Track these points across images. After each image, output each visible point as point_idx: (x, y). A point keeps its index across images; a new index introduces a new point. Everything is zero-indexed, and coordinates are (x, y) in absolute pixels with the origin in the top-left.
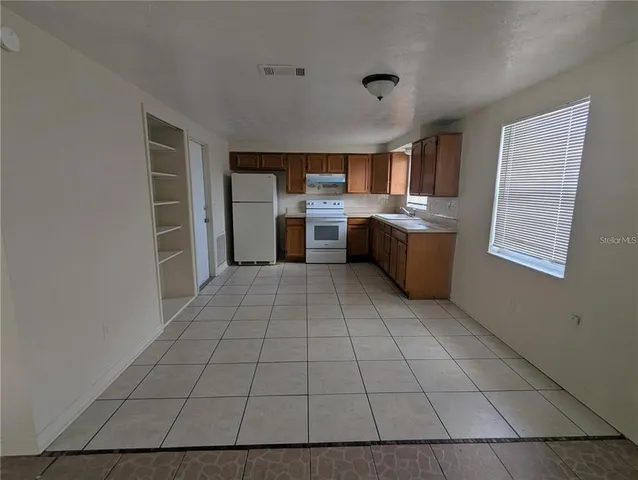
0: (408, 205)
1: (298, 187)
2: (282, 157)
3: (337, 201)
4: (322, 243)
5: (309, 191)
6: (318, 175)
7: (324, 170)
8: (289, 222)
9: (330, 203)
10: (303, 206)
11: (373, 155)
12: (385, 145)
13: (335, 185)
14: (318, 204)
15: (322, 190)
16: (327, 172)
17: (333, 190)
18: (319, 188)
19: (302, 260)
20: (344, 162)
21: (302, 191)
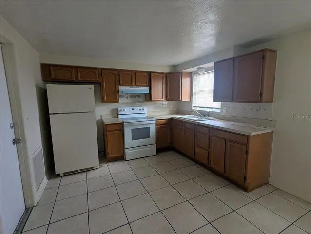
0: (193, 108)
1: (113, 97)
2: (97, 71)
3: (142, 108)
4: (137, 142)
5: (121, 100)
6: (128, 88)
7: (133, 84)
8: (109, 128)
9: (137, 109)
10: (116, 113)
11: (167, 73)
12: (174, 67)
13: (139, 95)
14: (128, 110)
15: (129, 100)
16: (135, 85)
17: (138, 99)
18: (127, 98)
19: (122, 158)
20: (148, 78)
21: (116, 101)
